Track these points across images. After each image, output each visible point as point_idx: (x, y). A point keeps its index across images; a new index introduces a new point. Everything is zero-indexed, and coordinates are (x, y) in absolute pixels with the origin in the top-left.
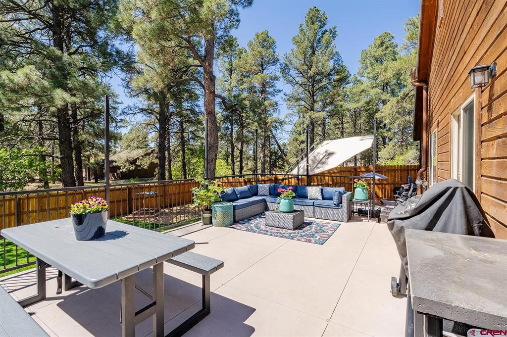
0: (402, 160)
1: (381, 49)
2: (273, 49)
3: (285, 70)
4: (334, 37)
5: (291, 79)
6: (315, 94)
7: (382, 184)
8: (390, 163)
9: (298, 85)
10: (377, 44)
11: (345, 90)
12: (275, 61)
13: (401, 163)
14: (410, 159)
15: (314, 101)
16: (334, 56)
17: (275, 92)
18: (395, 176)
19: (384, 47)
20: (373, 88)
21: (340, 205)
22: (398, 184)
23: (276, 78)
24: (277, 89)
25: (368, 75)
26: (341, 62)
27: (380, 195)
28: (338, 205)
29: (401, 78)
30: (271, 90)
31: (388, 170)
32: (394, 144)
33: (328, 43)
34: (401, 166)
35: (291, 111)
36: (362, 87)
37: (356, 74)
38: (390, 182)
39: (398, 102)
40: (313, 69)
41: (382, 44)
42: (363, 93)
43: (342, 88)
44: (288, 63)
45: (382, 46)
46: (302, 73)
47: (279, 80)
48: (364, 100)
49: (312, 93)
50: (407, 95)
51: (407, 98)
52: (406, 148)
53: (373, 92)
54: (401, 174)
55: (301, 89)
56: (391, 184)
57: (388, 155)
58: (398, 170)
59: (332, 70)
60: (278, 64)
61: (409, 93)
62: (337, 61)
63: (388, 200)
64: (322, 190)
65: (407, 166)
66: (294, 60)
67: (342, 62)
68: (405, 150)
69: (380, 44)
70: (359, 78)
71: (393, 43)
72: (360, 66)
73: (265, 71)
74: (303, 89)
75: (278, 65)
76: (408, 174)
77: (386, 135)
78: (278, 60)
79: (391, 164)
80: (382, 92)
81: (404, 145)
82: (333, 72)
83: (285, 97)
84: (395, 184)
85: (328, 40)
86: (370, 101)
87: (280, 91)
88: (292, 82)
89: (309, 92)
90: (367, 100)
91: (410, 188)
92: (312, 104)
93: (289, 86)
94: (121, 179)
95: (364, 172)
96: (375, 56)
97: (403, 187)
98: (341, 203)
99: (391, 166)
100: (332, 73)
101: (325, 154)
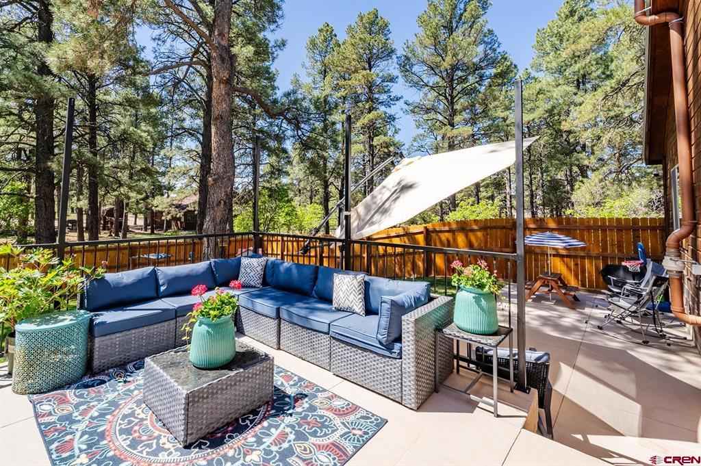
0: (622, 207)
1: (570, 21)
2: (386, 35)
3: (406, 65)
4: (484, 9)
5: (416, 79)
6: (455, 100)
7: (575, 257)
8: (593, 213)
9: (427, 88)
10: (563, 15)
11: (509, 93)
12: (389, 53)
13: (618, 213)
14: (637, 205)
15: (454, 113)
16: (485, 36)
17: (391, 100)
18: (604, 241)
19: (576, 18)
20: (557, 86)
21: (397, 346)
22: (613, 258)
23: (392, 79)
24: (393, 95)
25: (549, 65)
26: (496, 45)
27: (573, 282)
28: (389, 347)
29: (612, 66)
30: (383, 97)
31: (589, 228)
32: (601, 177)
33: (475, 18)
34: (618, 220)
35: (421, 131)
36: (538, 86)
37: (529, 67)
38: (594, 252)
39: (606, 97)
40: (448, 59)
41: (572, 13)
42: (540, 96)
43: (504, 91)
44: (410, 55)
45: (572, 16)
46: (433, 69)
47: (397, 82)
48: (543, 106)
49: (450, 98)
50: (624, 85)
51: (625, 89)
52: (629, 185)
53: (557, 93)
54: (619, 238)
55: (433, 94)
56: (597, 258)
57: (588, 196)
58: (611, 228)
59: (481, 61)
60: (394, 57)
61: (629, 80)
62: (490, 43)
63: (589, 291)
64: (367, 285)
65: (634, 219)
66: (419, 50)
67: (499, 44)
68: (625, 187)
69: (567, 13)
70: (534, 74)
71: (591, 10)
72: (534, 54)
73: (373, 70)
74: (436, 94)
75: (395, 60)
76: (637, 238)
77: (586, 162)
78: (393, 51)
79: (597, 216)
80: (576, 91)
81: (624, 179)
82: (486, 63)
83: (406, 107)
84: (605, 259)
85: (473, 12)
86: (554, 107)
87: (398, 99)
88: (418, 84)
89: (445, 97)
90: (548, 106)
91: (644, 269)
92: (450, 115)
93: (414, 90)
94: (185, 229)
95: (534, 229)
96: (559, 33)
97: (626, 269)
98: (399, 339)
99: (595, 220)
100: (483, 64)
101: (395, 188)
